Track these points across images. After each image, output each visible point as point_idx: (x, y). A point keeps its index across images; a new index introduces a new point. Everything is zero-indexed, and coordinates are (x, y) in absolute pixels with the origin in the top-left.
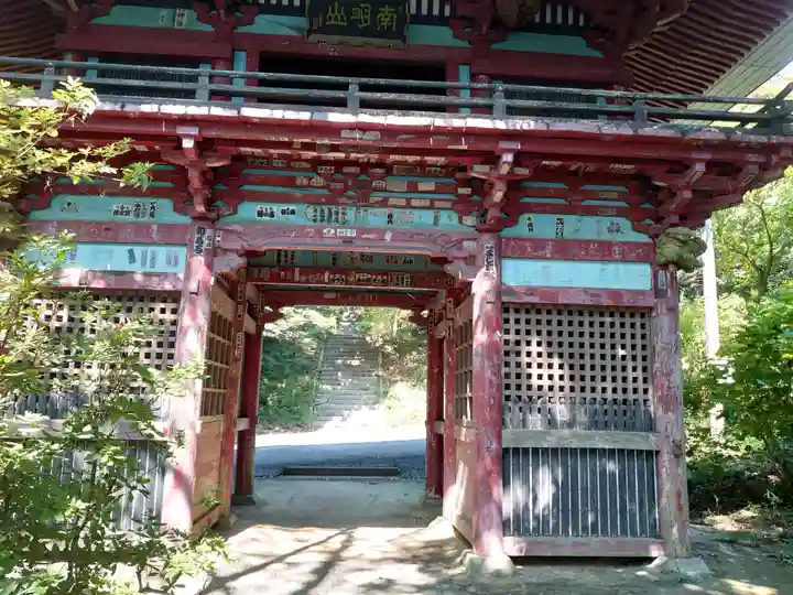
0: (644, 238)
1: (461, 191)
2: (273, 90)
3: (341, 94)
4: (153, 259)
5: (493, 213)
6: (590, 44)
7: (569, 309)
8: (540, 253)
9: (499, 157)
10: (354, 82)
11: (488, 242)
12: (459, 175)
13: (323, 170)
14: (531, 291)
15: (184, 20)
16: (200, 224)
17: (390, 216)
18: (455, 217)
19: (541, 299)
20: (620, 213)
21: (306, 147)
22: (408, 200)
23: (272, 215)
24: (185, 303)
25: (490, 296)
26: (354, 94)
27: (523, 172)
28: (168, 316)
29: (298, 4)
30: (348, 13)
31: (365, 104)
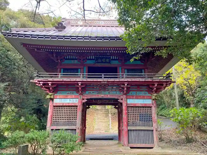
0: (150, 95)
1: (120, 88)
2: (92, 76)
3: (101, 76)
4: (73, 101)
5: (125, 92)
6: (141, 62)
7: (138, 107)
8: (133, 98)
9: (125, 85)
10: (103, 74)
11: (125, 96)
14: (131, 104)
15: (76, 62)
16: (80, 95)
17: (109, 92)
18: (119, 92)
19: (133, 105)
20: (146, 91)
22: (112, 90)
23: (91, 93)
24: (78, 107)
25: (125, 105)
26: (103, 76)
27: (129, 86)
28: (76, 109)
29: (93, 58)
30: (102, 60)
31: (105, 77)
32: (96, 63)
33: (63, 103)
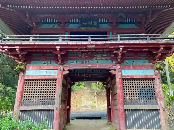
0: (152, 64)
1: (112, 56)
3: (87, 39)
4: (51, 72)
5: (119, 60)
6: (137, 26)
7: (137, 79)
8: (129, 68)
9: (119, 49)
10: (89, 36)
11: (118, 66)
12: (111, 53)
13: (84, 53)
14: (128, 76)
15: (56, 26)
16: (60, 65)
17: (98, 62)
18: (111, 61)
19: (130, 77)
20: (146, 59)
21: (81, 49)
22: (101, 58)
23: (74, 63)
24: (57, 81)
25: (120, 77)
26: (90, 38)
27: (125, 51)
28: (54, 84)
29: (77, 22)
30: (87, 23)
31: (92, 40)
32: (80, 27)
33: (37, 76)
